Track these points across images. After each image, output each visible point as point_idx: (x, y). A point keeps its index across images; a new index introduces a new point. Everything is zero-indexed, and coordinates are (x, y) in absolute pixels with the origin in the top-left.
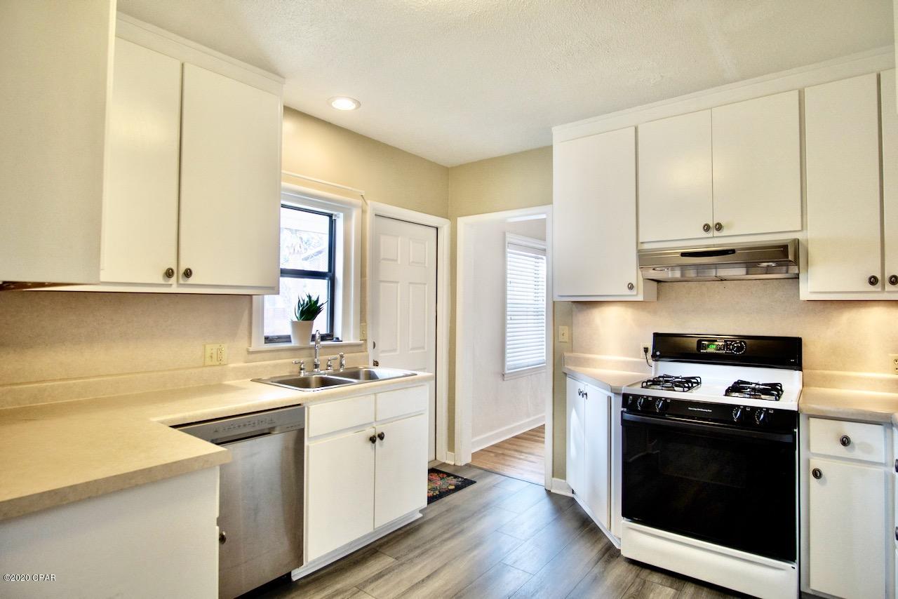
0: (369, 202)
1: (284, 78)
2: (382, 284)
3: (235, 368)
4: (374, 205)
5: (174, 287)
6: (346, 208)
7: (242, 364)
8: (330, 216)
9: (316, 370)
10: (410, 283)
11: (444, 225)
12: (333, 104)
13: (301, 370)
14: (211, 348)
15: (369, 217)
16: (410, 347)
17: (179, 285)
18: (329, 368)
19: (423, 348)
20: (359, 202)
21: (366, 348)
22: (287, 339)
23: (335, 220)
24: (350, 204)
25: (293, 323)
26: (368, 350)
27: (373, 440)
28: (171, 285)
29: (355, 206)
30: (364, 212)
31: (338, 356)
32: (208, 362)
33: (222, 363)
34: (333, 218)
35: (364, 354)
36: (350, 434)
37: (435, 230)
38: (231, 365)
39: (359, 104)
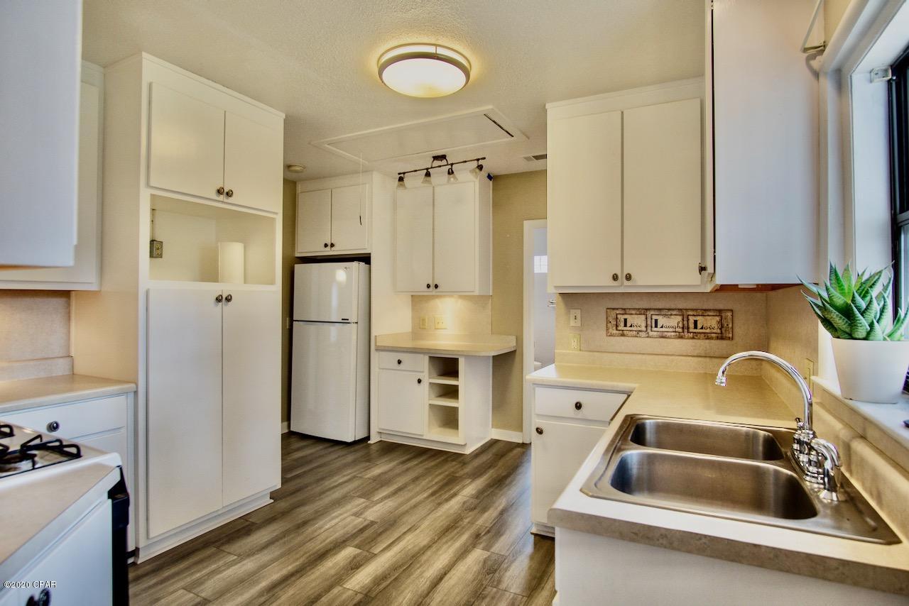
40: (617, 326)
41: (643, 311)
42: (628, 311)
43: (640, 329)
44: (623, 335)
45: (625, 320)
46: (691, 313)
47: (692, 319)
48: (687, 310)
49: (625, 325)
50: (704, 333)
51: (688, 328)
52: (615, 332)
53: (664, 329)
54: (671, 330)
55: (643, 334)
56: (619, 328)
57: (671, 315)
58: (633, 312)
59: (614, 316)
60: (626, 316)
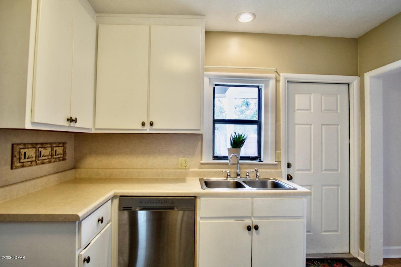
0: (281, 74)
1: (204, 15)
2: (297, 127)
3: (192, 171)
4: (284, 76)
5: (147, 130)
6: (266, 80)
7: (197, 170)
8: (258, 87)
9: (238, 177)
10: (322, 125)
11: (355, 81)
12: (239, 20)
13: (228, 176)
14: (181, 160)
15: (282, 84)
16: (324, 169)
17: (150, 129)
18: (247, 177)
19: (337, 170)
20: (274, 75)
21: (281, 167)
22: (225, 158)
23: (261, 89)
24: (267, 78)
25: (228, 149)
26: (282, 168)
27: (249, 228)
28: (146, 129)
29: (270, 78)
30: (277, 81)
31: (254, 170)
32: (180, 167)
33: (187, 168)
34: (260, 88)
35: (280, 170)
36: (232, 221)
37: (347, 86)
38: (191, 170)
39: (254, 15)
40: (20, 159)
41: (34, 145)
42: (27, 146)
43: (32, 159)
44: (23, 166)
45: (25, 153)
46: (54, 145)
47: (55, 149)
48: (53, 143)
49: (25, 158)
50: (58, 158)
51: (53, 155)
52: (19, 164)
53: (44, 158)
54: (46, 158)
55: (34, 163)
56: (22, 161)
57: (47, 147)
58: (30, 146)
59: (18, 150)
60: (26, 150)
